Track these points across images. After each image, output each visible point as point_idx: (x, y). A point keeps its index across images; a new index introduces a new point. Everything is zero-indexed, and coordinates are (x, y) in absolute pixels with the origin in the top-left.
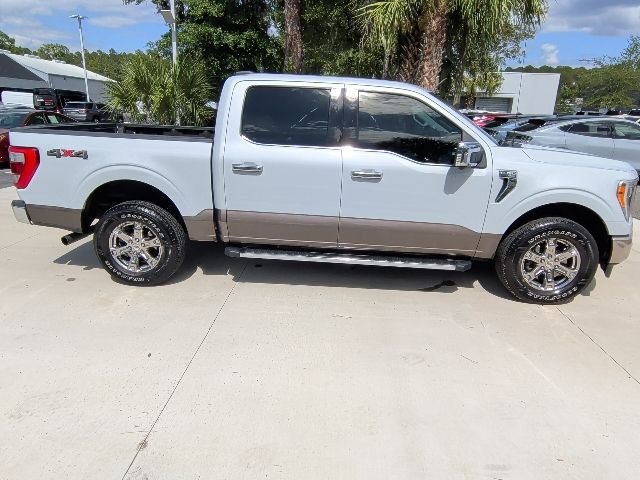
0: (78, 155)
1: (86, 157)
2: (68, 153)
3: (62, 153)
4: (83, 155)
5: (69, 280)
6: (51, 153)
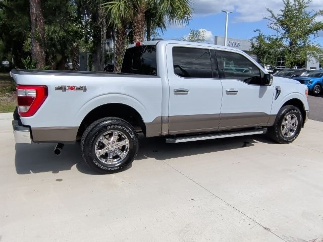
0: (80, 89)
1: (85, 90)
2: (72, 88)
3: (67, 88)
4: (83, 89)
5: (57, 180)
6: (59, 89)
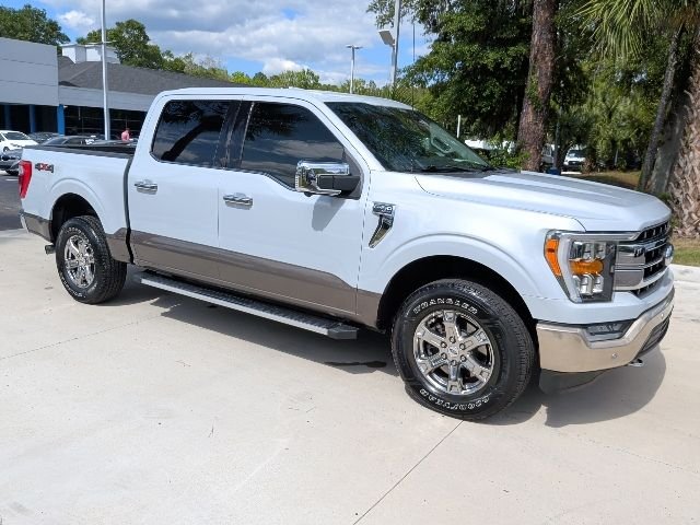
1: (52, 171)
2: (44, 167)
3: (41, 167)
6: (37, 166)
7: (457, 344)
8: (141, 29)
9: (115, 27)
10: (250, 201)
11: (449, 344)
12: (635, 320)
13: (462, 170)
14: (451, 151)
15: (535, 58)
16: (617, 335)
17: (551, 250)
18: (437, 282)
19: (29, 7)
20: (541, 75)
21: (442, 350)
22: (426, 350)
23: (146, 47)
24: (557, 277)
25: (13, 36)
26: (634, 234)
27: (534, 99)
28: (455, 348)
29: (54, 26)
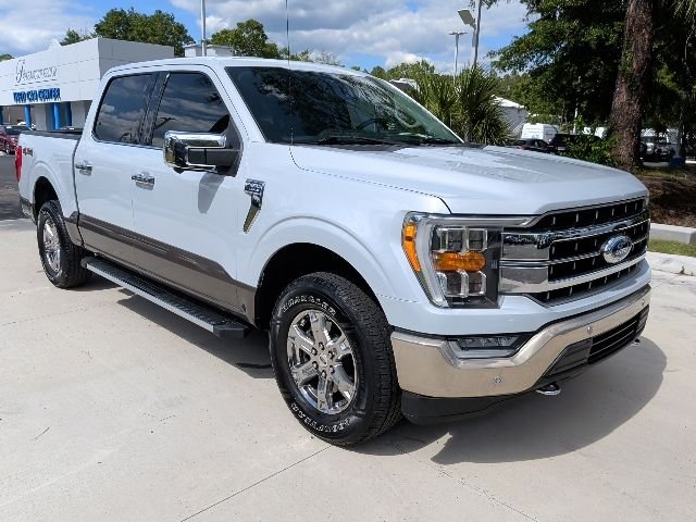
7: (326, 351)
8: (259, 28)
9: (236, 27)
10: (152, 181)
11: (319, 350)
12: (534, 333)
13: (373, 143)
14: (417, 124)
15: (630, 30)
16: (506, 353)
17: (409, 239)
18: (312, 275)
19: (160, 12)
20: (636, 49)
21: (313, 358)
22: (301, 357)
23: (264, 45)
24: (415, 272)
25: (145, 40)
26: (530, 219)
27: (630, 77)
28: (325, 356)
29: (181, 29)
